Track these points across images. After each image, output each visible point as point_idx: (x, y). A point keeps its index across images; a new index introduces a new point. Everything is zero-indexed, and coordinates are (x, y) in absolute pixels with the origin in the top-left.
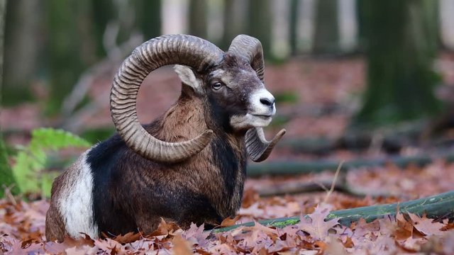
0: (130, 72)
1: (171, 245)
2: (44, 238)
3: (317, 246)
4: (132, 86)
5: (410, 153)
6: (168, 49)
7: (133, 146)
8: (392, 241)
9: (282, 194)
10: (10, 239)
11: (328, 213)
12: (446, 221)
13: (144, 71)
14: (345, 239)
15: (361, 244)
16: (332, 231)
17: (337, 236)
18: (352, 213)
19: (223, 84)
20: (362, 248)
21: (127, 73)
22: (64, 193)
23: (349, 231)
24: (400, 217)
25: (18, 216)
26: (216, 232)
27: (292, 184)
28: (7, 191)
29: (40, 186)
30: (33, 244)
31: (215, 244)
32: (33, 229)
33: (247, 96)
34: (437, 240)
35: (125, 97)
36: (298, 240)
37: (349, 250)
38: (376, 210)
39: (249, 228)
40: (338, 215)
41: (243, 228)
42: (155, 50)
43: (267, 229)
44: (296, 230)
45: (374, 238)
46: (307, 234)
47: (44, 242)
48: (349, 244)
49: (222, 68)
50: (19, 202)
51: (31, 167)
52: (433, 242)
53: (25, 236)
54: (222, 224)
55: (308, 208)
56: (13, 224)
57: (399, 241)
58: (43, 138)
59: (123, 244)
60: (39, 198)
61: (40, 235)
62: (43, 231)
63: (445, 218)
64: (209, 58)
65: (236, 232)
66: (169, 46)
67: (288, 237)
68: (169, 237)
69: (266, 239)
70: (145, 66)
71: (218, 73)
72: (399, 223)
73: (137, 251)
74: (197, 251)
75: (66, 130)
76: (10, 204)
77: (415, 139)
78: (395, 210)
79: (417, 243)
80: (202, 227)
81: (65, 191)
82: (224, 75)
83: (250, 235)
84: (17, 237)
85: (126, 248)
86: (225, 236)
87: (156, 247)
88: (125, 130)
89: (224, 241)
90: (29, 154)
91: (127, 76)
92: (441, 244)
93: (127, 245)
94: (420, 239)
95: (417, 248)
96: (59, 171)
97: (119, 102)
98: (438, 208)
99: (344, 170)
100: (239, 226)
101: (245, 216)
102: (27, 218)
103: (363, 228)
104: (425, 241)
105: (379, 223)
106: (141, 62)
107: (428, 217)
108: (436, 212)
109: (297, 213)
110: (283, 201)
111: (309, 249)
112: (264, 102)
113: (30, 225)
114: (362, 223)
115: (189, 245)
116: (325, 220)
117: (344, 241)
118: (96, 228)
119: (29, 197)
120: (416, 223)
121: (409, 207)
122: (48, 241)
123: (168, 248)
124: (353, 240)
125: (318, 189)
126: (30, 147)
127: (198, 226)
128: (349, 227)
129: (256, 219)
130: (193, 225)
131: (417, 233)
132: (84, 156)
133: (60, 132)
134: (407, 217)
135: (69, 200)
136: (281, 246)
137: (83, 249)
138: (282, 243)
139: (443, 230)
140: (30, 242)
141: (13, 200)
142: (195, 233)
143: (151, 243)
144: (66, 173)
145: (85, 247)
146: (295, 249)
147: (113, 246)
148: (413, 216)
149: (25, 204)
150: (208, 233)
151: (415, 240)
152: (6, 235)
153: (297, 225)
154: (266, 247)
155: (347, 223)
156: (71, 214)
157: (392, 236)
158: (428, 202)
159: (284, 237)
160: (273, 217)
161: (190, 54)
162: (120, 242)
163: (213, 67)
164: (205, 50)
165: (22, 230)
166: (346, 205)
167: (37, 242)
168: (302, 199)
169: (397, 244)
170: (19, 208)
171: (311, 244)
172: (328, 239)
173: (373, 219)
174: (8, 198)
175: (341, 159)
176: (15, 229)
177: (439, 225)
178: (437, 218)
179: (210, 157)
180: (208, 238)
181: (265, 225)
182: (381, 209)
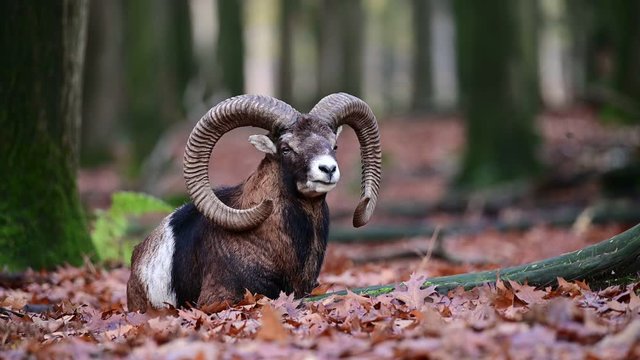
0: (199, 134)
1: (259, 315)
2: (126, 309)
3: (412, 316)
4: (203, 149)
5: (511, 216)
6: (236, 110)
7: (203, 211)
8: (491, 310)
9: (375, 261)
10: (89, 309)
11: (424, 280)
12: (549, 289)
13: (214, 133)
14: (442, 308)
15: (459, 313)
16: (428, 299)
17: (433, 305)
18: (451, 280)
19: (291, 149)
20: (461, 317)
21: (197, 135)
22: (145, 259)
23: (446, 300)
24: (500, 285)
25: (98, 286)
26: (307, 301)
27: (386, 251)
28: (87, 259)
29: (121, 253)
30: (114, 315)
31: (306, 314)
32: (114, 299)
33: (308, 162)
34: (539, 309)
35: (195, 161)
36: (393, 309)
37: (447, 319)
38: (474, 277)
39: (341, 297)
40: (434, 283)
41: (334, 296)
42: (223, 112)
43: (360, 297)
44: (390, 299)
45: (472, 306)
46: (402, 303)
47: (126, 313)
48: (447, 313)
49: (292, 132)
50: (98, 271)
51: (111, 234)
52: (535, 312)
53: (105, 307)
54: (313, 293)
55: (404, 276)
56: (92, 293)
57: (499, 310)
58: (124, 205)
59: (209, 315)
60: (120, 266)
61: (121, 306)
62: (124, 301)
63: (548, 286)
64: (278, 121)
65: (327, 301)
66: (238, 108)
67: (382, 307)
68: (257, 306)
69: (359, 308)
70: (216, 128)
71: (286, 137)
72: (499, 291)
73: (223, 321)
74: (287, 321)
75: (148, 192)
76: (89, 272)
77: (516, 202)
78: (495, 277)
79: (518, 312)
80: (292, 296)
81: (146, 257)
82: (292, 139)
83: (343, 304)
84: (96, 308)
85: (212, 319)
86: (315, 305)
87: (244, 317)
88: (194, 196)
89: (315, 310)
90: (109, 219)
91: (196, 138)
92: (543, 314)
93: (214, 315)
94: (522, 308)
95: (519, 317)
96: (140, 238)
97: (189, 166)
98: (540, 275)
99: (441, 235)
100: (330, 294)
101: (338, 284)
102: (107, 288)
103: (461, 297)
104: (527, 310)
105: (478, 292)
106: (210, 124)
107: (530, 284)
108: (539, 280)
109: (392, 282)
110: (377, 268)
111: (404, 319)
112: (323, 169)
113: (111, 295)
114: (461, 292)
115: (279, 315)
116: (421, 288)
117: (441, 310)
118: (174, 295)
119: (109, 266)
120: (517, 291)
121: (510, 273)
122: (130, 311)
123: (257, 318)
124: (451, 308)
125: (413, 256)
126: (110, 213)
127: (288, 294)
128: (447, 295)
129: (349, 288)
130: (282, 294)
131: (518, 302)
132: (168, 219)
133: (141, 196)
134: (507, 285)
135: (150, 266)
136: (375, 315)
137: (166, 319)
138: (376, 312)
139: (545, 298)
140: (110, 312)
141: (92, 268)
142: (285, 301)
143: (238, 313)
144: (147, 239)
145: (168, 317)
146: (390, 319)
147: (198, 316)
148: (514, 284)
149: (104, 273)
150: (298, 302)
151: (517, 309)
152: (85, 305)
153: (392, 293)
154: (360, 317)
155: (445, 291)
156: (152, 281)
157: (492, 305)
158: (530, 269)
159: (378, 306)
160: (366, 285)
161: (258, 116)
162: (205, 312)
163: (283, 130)
164: (276, 112)
165: (102, 300)
166: (444, 273)
167: (118, 313)
168: (396, 266)
169: (496, 312)
170: (98, 277)
171: (406, 313)
172: (424, 309)
173: (472, 287)
174: (87, 267)
175: (438, 224)
176: (95, 299)
177: (541, 293)
178: (540, 286)
179: (282, 226)
180: (298, 307)
181: (358, 293)
182: (480, 277)
